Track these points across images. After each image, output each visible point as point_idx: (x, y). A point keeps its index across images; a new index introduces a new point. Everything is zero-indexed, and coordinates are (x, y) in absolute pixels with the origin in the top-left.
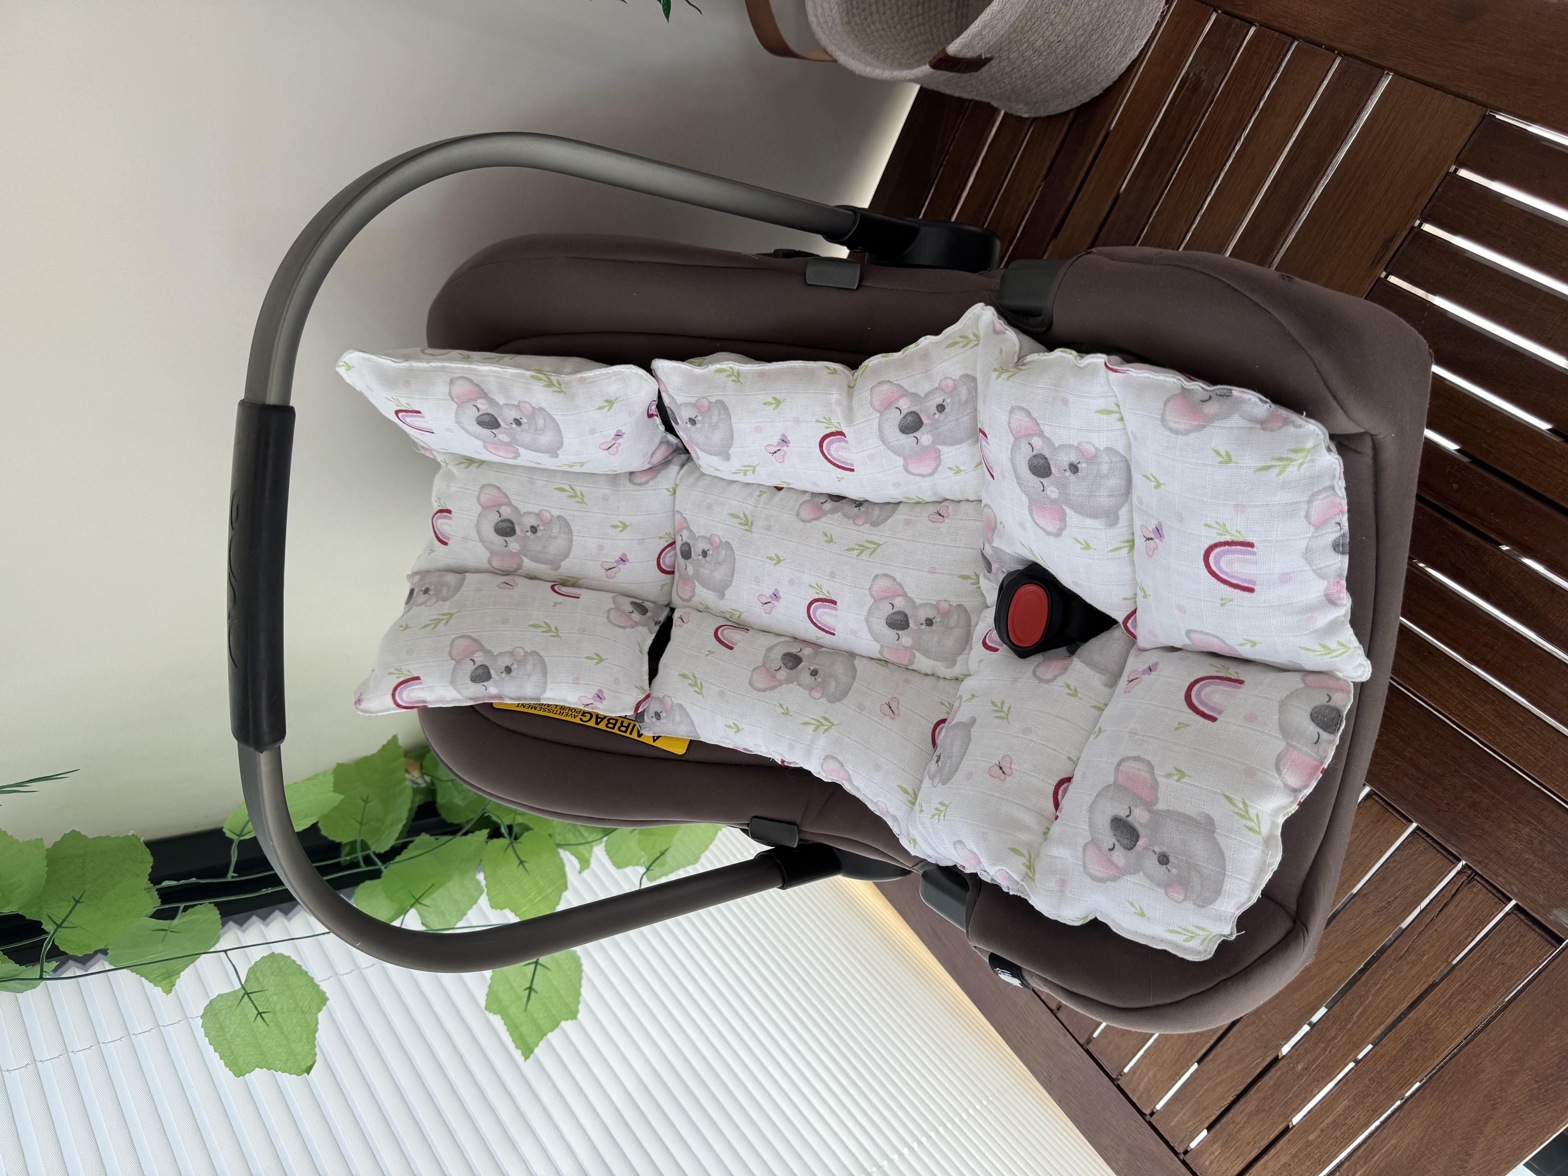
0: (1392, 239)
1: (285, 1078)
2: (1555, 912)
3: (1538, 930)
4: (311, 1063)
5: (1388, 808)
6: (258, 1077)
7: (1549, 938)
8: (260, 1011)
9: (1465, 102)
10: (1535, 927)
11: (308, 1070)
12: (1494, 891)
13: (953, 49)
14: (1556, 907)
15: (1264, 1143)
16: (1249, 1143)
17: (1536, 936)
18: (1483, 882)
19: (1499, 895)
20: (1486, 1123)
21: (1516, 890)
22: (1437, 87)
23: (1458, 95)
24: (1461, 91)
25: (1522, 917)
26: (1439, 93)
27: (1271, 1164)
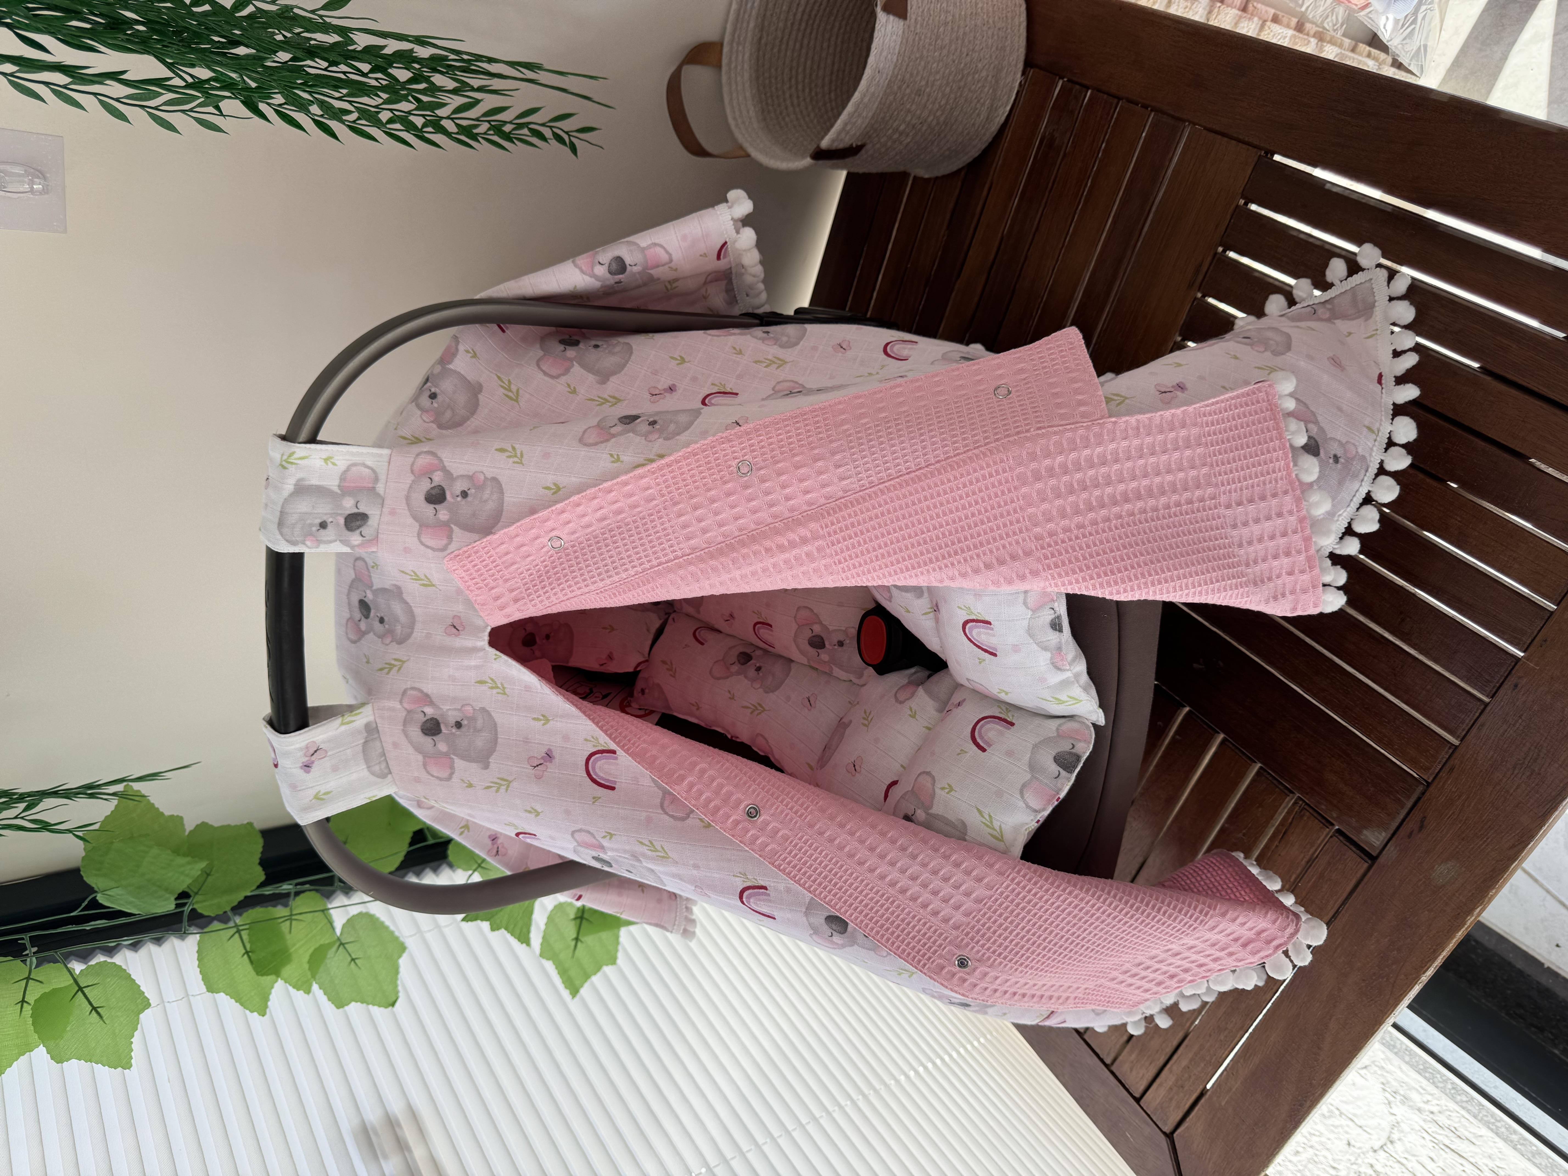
0: (1200, 265)
1: (375, 1010)
2: (1365, 832)
3: (1354, 849)
4: (394, 999)
5: (1237, 751)
6: (354, 1009)
7: (1363, 856)
8: (354, 957)
9: (1244, 146)
10: (1351, 847)
11: (393, 1004)
12: (1319, 818)
13: (825, 143)
14: (1366, 828)
15: (1169, 1050)
16: (1157, 1051)
17: (1355, 855)
18: (1311, 811)
19: (1323, 821)
20: (1330, 1020)
21: (1335, 815)
22: (1224, 135)
23: (1239, 141)
24: (1241, 137)
25: (1341, 838)
26: (1226, 139)
27: (1175, 1068)
